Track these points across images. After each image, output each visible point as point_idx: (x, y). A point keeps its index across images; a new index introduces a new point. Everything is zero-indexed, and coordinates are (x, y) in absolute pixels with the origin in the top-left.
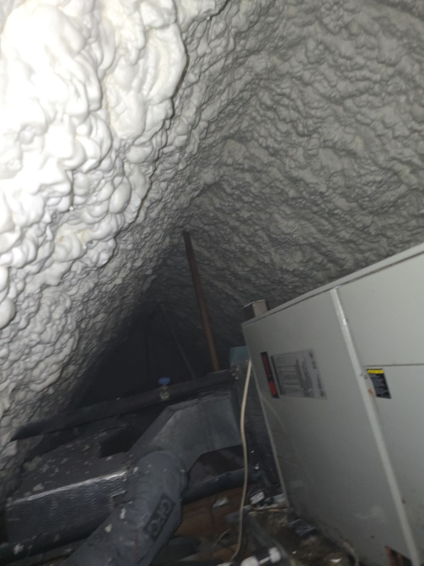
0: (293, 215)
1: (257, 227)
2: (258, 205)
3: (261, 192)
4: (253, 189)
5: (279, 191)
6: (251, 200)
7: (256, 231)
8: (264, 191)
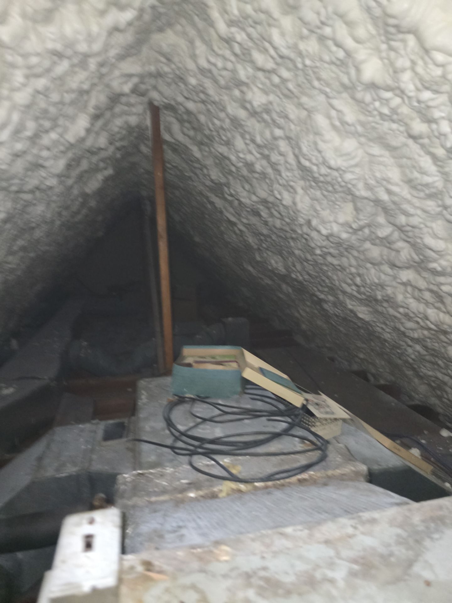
0: (360, 129)
1: (278, 132)
2: (284, 81)
3: (295, 48)
4: (275, 35)
5: (341, 54)
6: (270, 65)
7: (275, 138)
8: (302, 46)
